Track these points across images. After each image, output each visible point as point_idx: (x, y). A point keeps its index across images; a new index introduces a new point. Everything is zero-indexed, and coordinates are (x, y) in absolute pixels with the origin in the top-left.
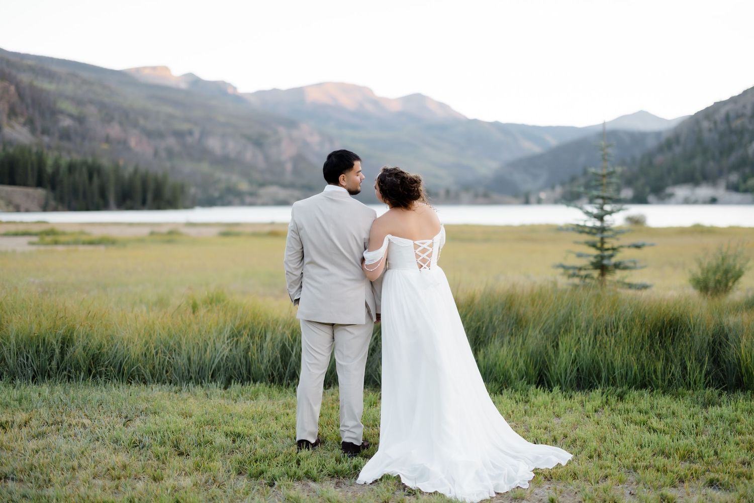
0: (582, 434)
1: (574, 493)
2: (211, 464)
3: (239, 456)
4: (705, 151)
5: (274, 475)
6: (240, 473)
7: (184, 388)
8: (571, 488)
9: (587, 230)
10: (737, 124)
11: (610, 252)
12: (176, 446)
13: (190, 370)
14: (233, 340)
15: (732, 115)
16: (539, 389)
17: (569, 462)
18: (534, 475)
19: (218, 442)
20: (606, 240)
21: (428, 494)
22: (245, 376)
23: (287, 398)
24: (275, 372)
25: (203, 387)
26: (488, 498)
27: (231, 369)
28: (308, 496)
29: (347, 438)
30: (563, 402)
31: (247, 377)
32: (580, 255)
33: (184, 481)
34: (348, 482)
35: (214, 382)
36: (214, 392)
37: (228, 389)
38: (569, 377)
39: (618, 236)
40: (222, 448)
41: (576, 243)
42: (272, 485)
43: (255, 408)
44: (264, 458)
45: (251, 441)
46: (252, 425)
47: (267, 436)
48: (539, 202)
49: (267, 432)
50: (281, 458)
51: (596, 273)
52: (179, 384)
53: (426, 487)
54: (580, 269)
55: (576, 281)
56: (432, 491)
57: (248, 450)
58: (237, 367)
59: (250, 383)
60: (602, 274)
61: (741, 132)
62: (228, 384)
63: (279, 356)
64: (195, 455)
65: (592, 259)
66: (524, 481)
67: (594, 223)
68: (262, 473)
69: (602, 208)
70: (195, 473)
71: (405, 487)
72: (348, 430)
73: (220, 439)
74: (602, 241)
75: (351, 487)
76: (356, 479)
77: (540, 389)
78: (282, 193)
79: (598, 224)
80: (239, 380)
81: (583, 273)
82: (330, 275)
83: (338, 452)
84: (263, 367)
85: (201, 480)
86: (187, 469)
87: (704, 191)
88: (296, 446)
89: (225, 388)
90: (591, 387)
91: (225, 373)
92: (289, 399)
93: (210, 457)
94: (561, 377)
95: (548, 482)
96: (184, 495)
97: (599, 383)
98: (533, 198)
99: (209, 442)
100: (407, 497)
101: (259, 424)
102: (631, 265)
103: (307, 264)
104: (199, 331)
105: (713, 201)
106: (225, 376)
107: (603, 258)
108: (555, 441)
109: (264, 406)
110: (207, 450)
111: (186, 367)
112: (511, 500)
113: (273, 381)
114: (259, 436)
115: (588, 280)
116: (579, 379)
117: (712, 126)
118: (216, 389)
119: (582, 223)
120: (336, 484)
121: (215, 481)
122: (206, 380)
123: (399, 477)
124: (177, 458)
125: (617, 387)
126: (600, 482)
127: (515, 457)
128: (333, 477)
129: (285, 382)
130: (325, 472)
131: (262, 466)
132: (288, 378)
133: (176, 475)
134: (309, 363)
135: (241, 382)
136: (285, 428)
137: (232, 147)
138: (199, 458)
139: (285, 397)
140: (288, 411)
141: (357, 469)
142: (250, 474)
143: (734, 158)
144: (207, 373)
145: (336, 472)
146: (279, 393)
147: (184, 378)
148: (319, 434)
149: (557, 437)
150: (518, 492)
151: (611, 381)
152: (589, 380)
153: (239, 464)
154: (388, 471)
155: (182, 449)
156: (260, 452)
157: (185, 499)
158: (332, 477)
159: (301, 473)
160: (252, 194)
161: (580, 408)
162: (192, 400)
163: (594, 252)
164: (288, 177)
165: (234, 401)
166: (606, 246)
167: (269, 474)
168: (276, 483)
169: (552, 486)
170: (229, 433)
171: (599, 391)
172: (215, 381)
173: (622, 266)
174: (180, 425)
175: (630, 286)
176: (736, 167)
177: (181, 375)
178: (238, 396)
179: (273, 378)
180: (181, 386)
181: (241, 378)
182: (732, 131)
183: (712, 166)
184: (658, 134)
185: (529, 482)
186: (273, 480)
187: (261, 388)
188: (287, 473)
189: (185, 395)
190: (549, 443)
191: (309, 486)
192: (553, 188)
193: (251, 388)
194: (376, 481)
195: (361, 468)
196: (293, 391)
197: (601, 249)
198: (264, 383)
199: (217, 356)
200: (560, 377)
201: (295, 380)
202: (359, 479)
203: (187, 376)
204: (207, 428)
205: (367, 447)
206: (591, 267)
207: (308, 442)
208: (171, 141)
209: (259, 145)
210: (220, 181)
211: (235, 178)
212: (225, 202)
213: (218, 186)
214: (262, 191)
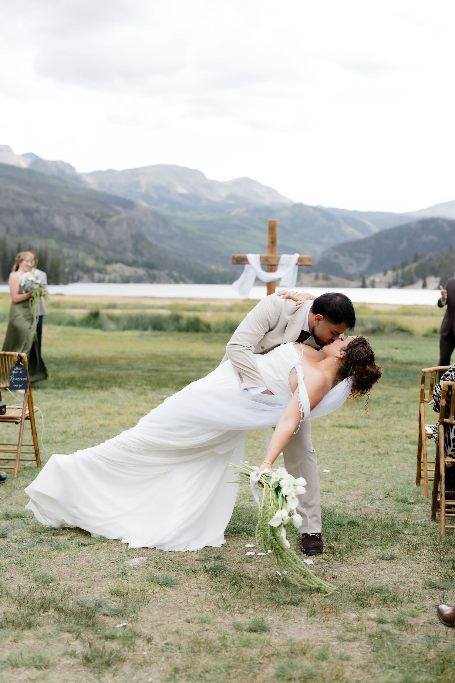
48: (373, 285)
78: (128, 271)
98: (368, 282)
137: (77, 226)
160: (100, 271)
164: (130, 256)
192: (385, 272)
208: (20, 218)
209: (101, 223)
210: (68, 257)
211: (81, 255)
212: (76, 278)
213: (68, 262)
214: (109, 268)
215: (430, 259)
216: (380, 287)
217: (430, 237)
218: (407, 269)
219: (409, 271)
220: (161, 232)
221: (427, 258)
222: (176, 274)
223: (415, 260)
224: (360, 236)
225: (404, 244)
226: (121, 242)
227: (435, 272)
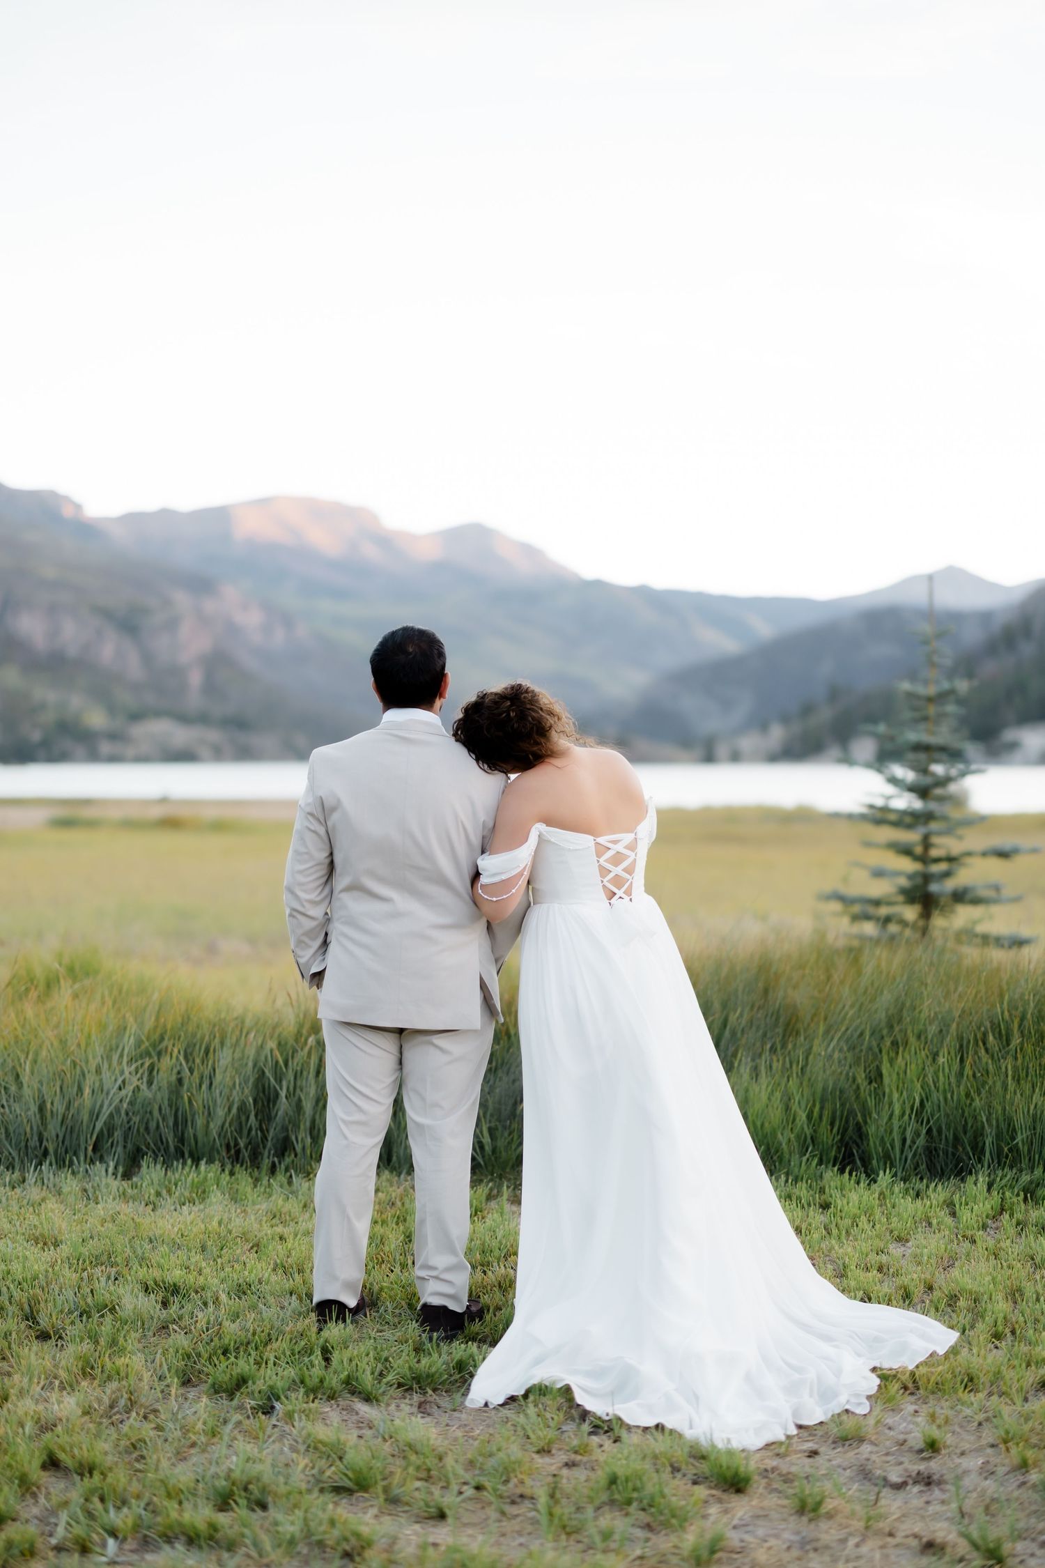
0: (968, 1283)
1: (976, 1424)
2: (121, 1362)
3: (181, 1340)
5: (271, 1387)
6: (186, 1382)
7: (31, 1177)
8: (968, 1412)
9: (893, 817)
11: (942, 867)
12: (30, 1317)
13: (45, 1134)
14: (142, 1065)
16: (846, 1175)
17: (954, 1351)
18: (878, 1381)
19: (129, 1307)
20: (935, 840)
21: (640, 1431)
22: (172, 1149)
23: (273, 1198)
24: (241, 1138)
25: (73, 1173)
26: (783, 1438)
27: (138, 1130)
28: (360, 1437)
29: (432, 1295)
30: (908, 1207)
31: (177, 1148)
32: (879, 873)
33: (59, 1402)
34: (445, 1401)
35: (100, 1163)
36: (102, 1186)
37: (135, 1179)
38: (910, 1147)
39: (960, 832)
40: (140, 1321)
41: (868, 844)
42: (268, 1410)
43: (203, 1221)
44: (243, 1346)
45: (205, 1304)
46: (204, 1264)
47: (241, 1291)
48: (736, 757)
49: (241, 1281)
50: (281, 1345)
51: (910, 913)
52: (17, 1167)
53: (636, 1414)
54: (877, 903)
55: (869, 928)
56: (650, 1422)
57: (202, 1324)
58: (153, 1125)
59: (184, 1164)
60: (926, 914)
62: (132, 1166)
63: (251, 1100)
64: (78, 1339)
65: (903, 882)
66: (857, 1395)
67: (910, 802)
68: (242, 1382)
69: (924, 771)
70: (84, 1384)
71: (584, 1414)
72: (436, 1278)
73: (132, 1301)
74: (926, 843)
75: (456, 1414)
76: (465, 1394)
77: (850, 1174)
78: (180, 735)
79: (917, 804)
80: (157, 1156)
81: (883, 911)
82: (396, 915)
83: (413, 1329)
84: (214, 1128)
85: (99, 1401)
86: (63, 1374)
88: (313, 1316)
89: (127, 1176)
90: (961, 1171)
91: (125, 1141)
92: (280, 1202)
93: (113, 1342)
94: (893, 1148)
95: (912, 1398)
96: (64, 1440)
97: (980, 1161)
98: (722, 750)
99: (106, 1306)
100: (594, 1437)
101: (219, 1260)
102: (990, 894)
103: (342, 891)
104: (63, 1043)
106: (125, 1147)
107: (927, 878)
108: (906, 1299)
109: (226, 1220)
110: (107, 1327)
111: (35, 1128)
112: (834, 1442)
113: (236, 1158)
114: (224, 1290)
115: (893, 928)
116: (930, 1152)
118: (105, 1177)
119: (879, 802)
120: (419, 1407)
121: (132, 1403)
122: (82, 1158)
123: (567, 1390)
124: (36, 1345)
125: (1021, 1171)
126: (1030, 1398)
127: (827, 1338)
128: (411, 1389)
129: (266, 1163)
130: (390, 1377)
131: (243, 1365)
132: (272, 1152)
133: (38, 1389)
134: (344, 1121)
135: (164, 1162)
136: (280, 1271)
137: (72, 634)
138: (86, 1347)
139: (270, 1196)
140: (279, 1229)
141: (463, 1373)
142: (214, 1384)
144: (82, 1139)
145: (417, 1379)
146: (255, 1186)
147: (30, 1150)
148: (364, 1286)
149: (912, 1288)
150: (849, 1423)
151: (1008, 1157)
152: (954, 1155)
153: (183, 1360)
154: (540, 1375)
155: (44, 1322)
156: (232, 1329)
157: (68, 1449)
158: (407, 1390)
159: (334, 1381)
161: (949, 1220)
162: (52, 1204)
163: (908, 865)
164: (195, 702)
165: (151, 1207)
166: (934, 853)
167: (260, 1385)
168: (277, 1405)
169: (924, 1410)
170: (150, 1283)
171: (982, 1179)
172: (102, 1159)
173: (968, 897)
174: (36, 1267)
175: (986, 940)
177: (23, 1144)
178: (158, 1194)
179: (238, 1152)
180: (22, 1170)
181: (163, 1152)
184: (985, 617)
185: (869, 1397)
186: (269, 1399)
187: (211, 1175)
188: (302, 1382)
189: (35, 1193)
190: (894, 1302)
191: (357, 1413)
192: (764, 727)
193: (187, 1175)
194: (512, 1399)
195: (475, 1367)
196: (285, 1180)
197: (924, 859)
198: (217, 1162)
199: (106, 1103)
200: (890, 1148)
201: (289, 1156)
202: (471, 1395)
203: (36, 1148)
204: (98, 1271)
205: (480, 1314)
206: (901, 898)
207: (341, 1306)
209: (130, 628)
210: (44, 707)
211: (77, 700)
214: (136, 729)
215: (864, 697)
218: (813, 719)
219: (818, 725)
221: (859, 693)
223: (832, 700)
224: (731, 647)
226: (175, 670)
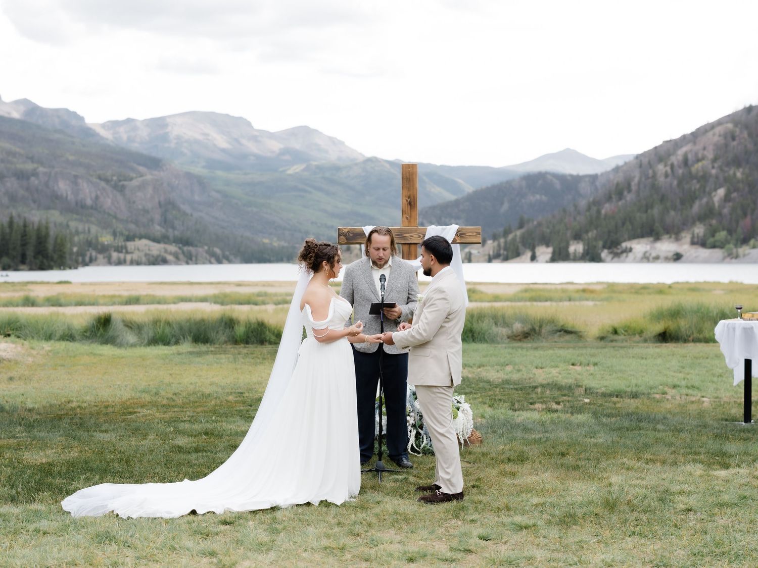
4: (663, 199)
10: (697, 167)
15: (690, 157)
61: (704, 178)
78: (156, 249)
87: (666, 246)
105: (677, 257)
117: (668, 169)
137: (87, 192)
143: (696, 208)
160: (119, 250)
164: (158, 230)
176: (702, 218)
182: (692, 177)
183: (673, 216)
208: (11, 184)
209: (119, 188)
210: (77, 233)
211: (94, 229)
212: (87, 259)
213: (76, 239)
214: (131, 245)
215: (539, 224)
216: (478, 262)
217: (538, 197)
218: (510, 237)
219: (514, 240)
220: (197, 198)
221: (535, 223)
222: (217, 251)
223: (521, 226)
224: (451, 197)
225: (506, 206)
226: (146, 211)
227: (546, 242)
